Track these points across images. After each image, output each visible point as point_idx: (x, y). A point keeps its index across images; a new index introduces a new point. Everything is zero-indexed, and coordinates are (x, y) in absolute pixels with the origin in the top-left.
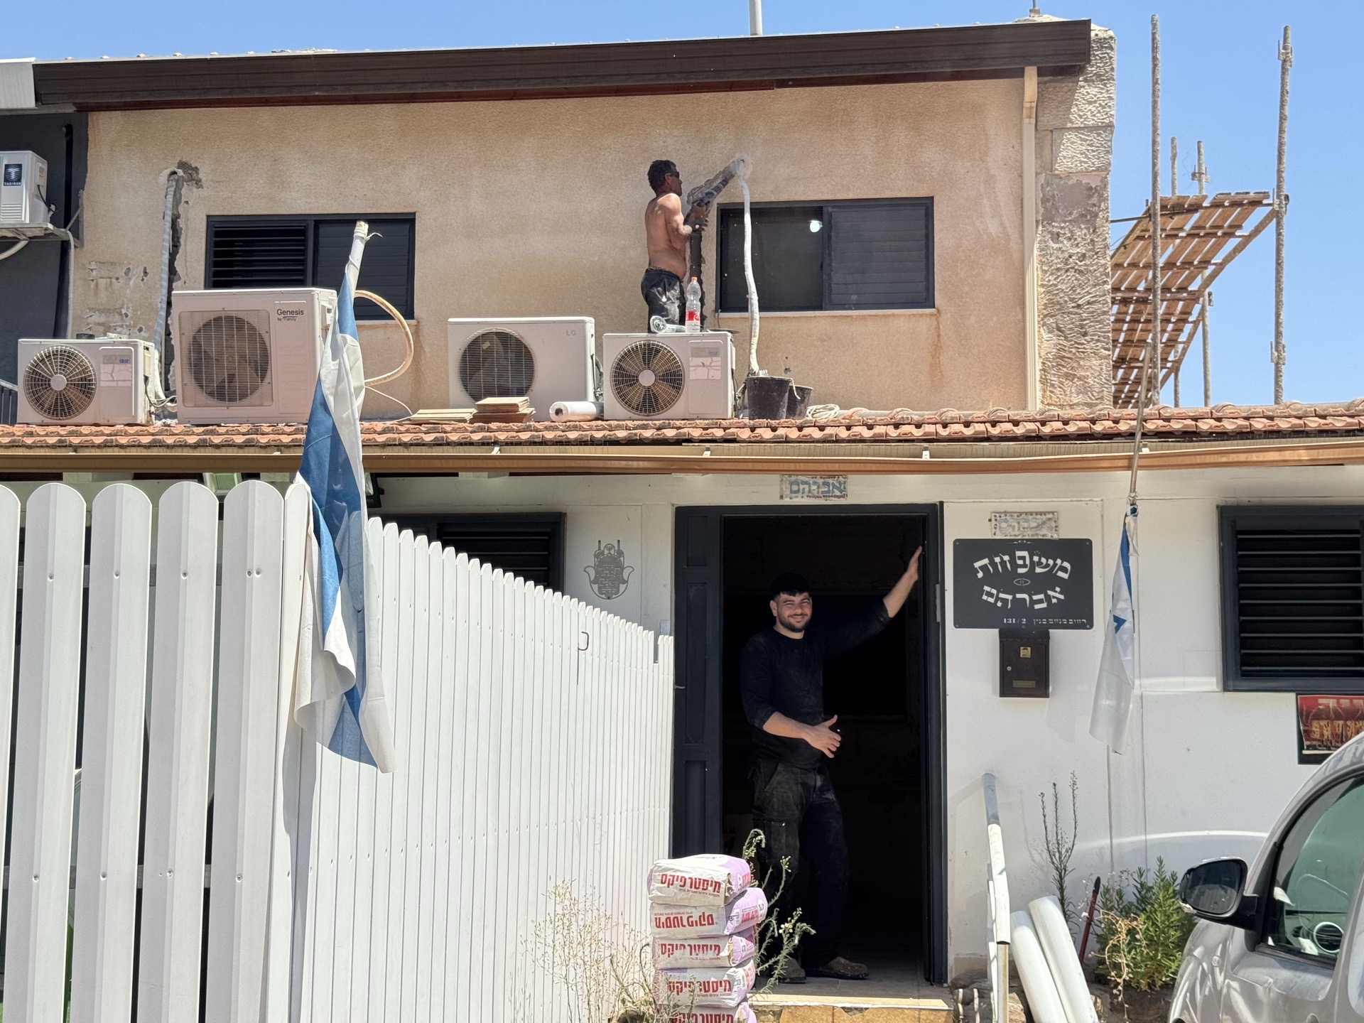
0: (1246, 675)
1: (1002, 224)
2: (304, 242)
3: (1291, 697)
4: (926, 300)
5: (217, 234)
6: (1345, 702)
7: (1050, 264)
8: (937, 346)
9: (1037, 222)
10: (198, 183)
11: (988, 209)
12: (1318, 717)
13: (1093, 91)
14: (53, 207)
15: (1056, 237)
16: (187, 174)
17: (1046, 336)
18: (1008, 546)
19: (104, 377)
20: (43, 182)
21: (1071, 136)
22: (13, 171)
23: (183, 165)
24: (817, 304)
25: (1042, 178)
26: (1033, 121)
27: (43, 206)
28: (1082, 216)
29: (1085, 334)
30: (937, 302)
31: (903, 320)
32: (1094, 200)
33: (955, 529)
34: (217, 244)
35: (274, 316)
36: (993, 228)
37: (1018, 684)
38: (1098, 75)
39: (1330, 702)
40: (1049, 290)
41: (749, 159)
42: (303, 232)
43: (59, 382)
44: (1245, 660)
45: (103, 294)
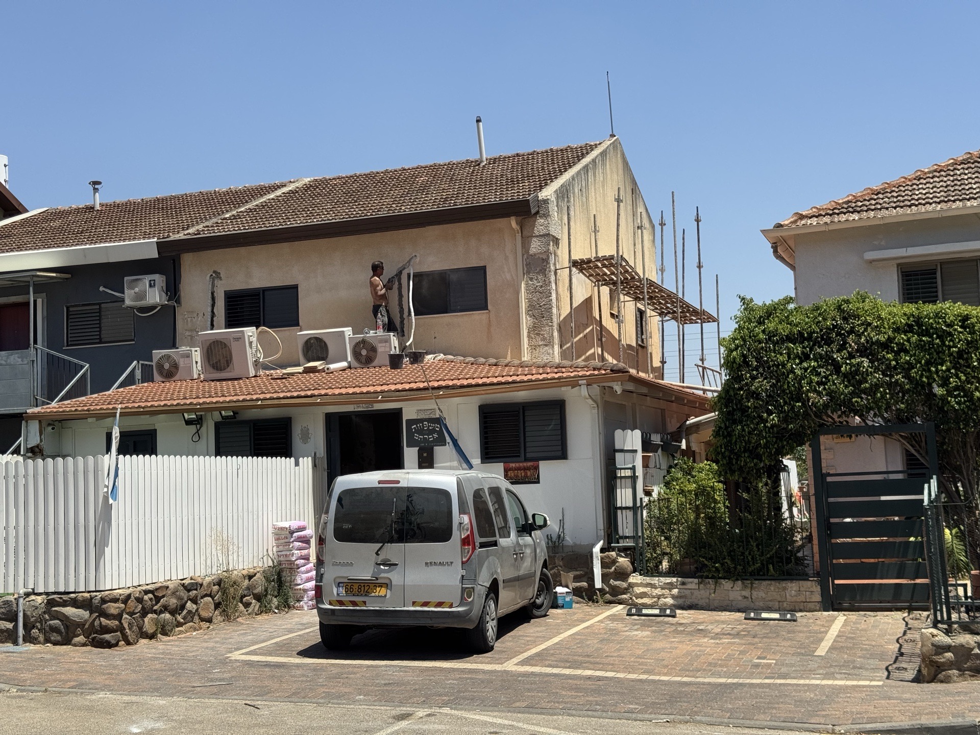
0: (487, 458)
1: (512, 275)
2: (259, 299)
3: (502, 464)
4: (485, 307)
5: (228, 298)
6: (517, 465)
7: (529, 290)
8: (489, 325)
9: (524, 274)
10: (220, 279)
11: (506, 270)
12: (510, 470)
13: (542, 221)
14: (169, 293)
15: (531, 279)
16: (216, 275)
17: (529, 319)
18: (421, 421)
19: (182, 363)
20: (164, 285)
21: (535, 239)
22: (152, 282)
23: (215, 272)
24: (445, 310)
25: (525, 256)
26: (520, 234)
27: (164, 295)
28: (541, 270)
29: (543, 317)
30: (489, 307)
31: (478, 316)
32: (545, 264)
33: (406, 416)
34: (228, 302)
35: (232, 340)
36: (508, 277)
37: (423, 465)
38: (544, 214)
39: (513, 465)
40: (530, 300)
41: (418, 255)
42: (259, 295)
43: (167, 366)
44: (487, 454)
45: (190, 324)
